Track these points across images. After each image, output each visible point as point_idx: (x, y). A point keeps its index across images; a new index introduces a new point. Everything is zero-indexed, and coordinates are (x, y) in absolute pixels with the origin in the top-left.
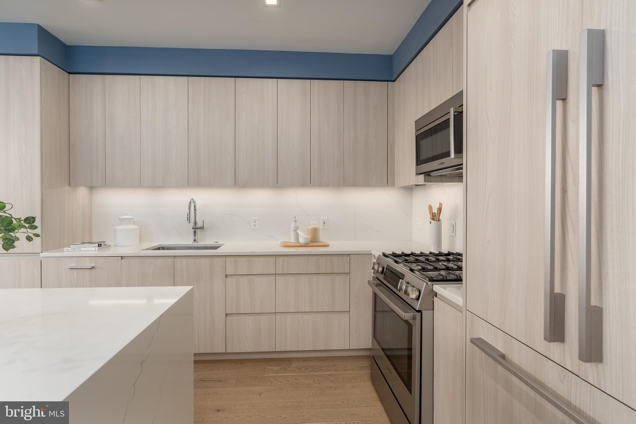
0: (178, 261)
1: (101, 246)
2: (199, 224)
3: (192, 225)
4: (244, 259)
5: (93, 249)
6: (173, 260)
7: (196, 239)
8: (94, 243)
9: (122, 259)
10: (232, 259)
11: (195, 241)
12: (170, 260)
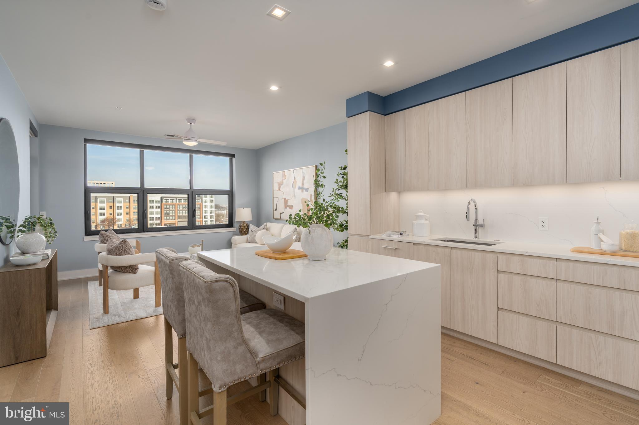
0: (454, 251)
1: (402, 234)
2: (480, 222)
3: (472, 222)
4: (517, 258)
5: (397, 236)
6: (450, 250)
7: (477, 236)
8: (398, 232)
9: (414, 245)
10: (504, 256)
11: (476, 237)
12: (447, 250)
